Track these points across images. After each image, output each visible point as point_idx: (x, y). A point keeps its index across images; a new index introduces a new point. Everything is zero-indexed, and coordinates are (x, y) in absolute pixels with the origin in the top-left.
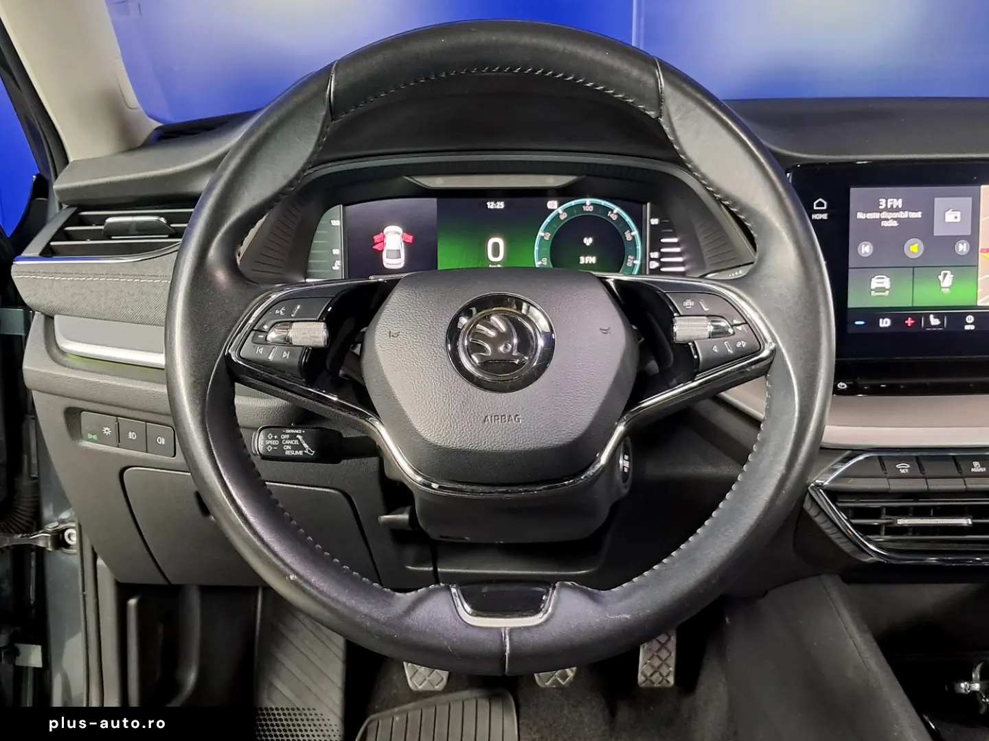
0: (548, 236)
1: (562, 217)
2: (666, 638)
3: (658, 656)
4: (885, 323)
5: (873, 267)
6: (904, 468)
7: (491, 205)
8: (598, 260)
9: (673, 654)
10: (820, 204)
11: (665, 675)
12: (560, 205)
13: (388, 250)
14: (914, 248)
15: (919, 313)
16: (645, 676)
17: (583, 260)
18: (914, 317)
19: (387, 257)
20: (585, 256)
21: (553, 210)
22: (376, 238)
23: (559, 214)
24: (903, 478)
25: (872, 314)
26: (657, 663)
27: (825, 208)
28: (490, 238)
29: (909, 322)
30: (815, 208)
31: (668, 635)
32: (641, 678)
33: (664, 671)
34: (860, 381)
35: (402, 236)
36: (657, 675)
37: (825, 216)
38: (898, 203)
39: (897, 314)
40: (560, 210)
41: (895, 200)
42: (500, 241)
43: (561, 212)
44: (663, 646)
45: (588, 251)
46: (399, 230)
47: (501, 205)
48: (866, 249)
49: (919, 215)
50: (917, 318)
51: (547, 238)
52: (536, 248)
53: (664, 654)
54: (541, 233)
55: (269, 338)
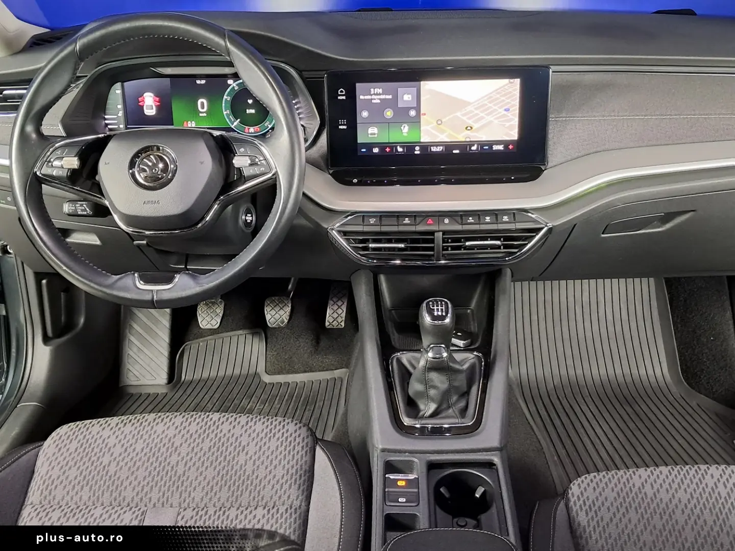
0: (229, 98)
1: (236, 88)
2: (342, 303)
3: (336, 312)
4: (376, 150)
5: (370, 123)
6: (372, 221)
7: (198, 82)
8: (255, 112)
9: (345, 311)
10: (342, 92)
11: (339, 322)
12: (234, 82)
13: (147, 106)
14: (389, 114)
15: (393, 145)
16: (329, 322)
17: (248, 111)
18: (390, 147)
19: (147, 109)
20: (249, 109)
21: (230, 85)
22: (140, 99)
23: (234, 87)
24: (372, 226)
25: (370, 146)
26: (335, 315)
27: (344, 93)
28: (200, 99)
29: (388, 150)
30: (339, 93)
31: (342, 301)
32: (327, 324)
33: (339, 320)
34: (364, 179)
35: (153, 98)
36: (335, 322)
37: (344, 98)
38: (380, 91)
39: (382, 146)
40: (234, 85)
41: (378, 89)
42: (205, 101)
43: (235, 85)
44: (339, 307)
45: (250, 107)
46: (152, 94)
47: (203, 82)
48: (365, 114)
49: (390, 97)
50: (391, 148)
51: (229, 100)
52: (223, 105)
53: (340, 311)
54: (225, 97)
55: (53, 165)
